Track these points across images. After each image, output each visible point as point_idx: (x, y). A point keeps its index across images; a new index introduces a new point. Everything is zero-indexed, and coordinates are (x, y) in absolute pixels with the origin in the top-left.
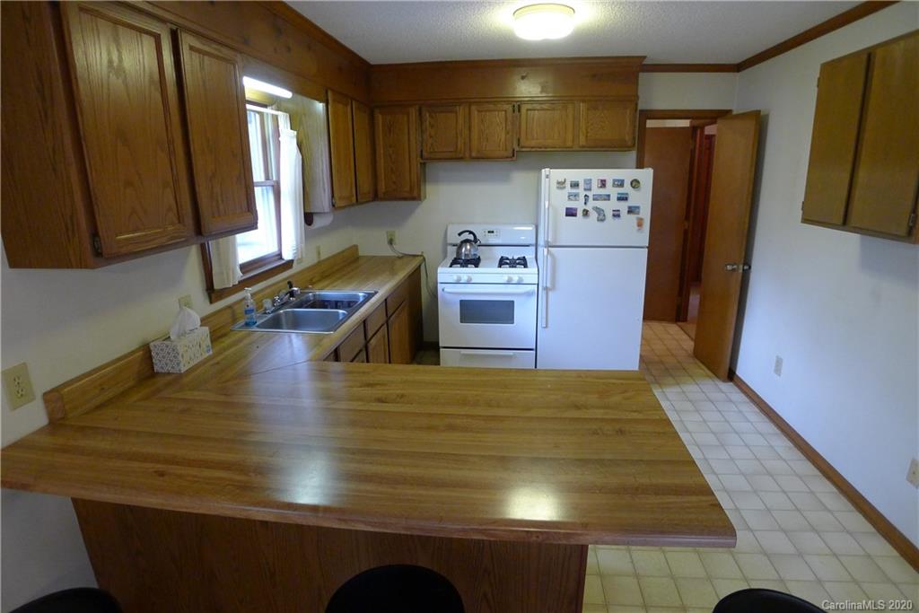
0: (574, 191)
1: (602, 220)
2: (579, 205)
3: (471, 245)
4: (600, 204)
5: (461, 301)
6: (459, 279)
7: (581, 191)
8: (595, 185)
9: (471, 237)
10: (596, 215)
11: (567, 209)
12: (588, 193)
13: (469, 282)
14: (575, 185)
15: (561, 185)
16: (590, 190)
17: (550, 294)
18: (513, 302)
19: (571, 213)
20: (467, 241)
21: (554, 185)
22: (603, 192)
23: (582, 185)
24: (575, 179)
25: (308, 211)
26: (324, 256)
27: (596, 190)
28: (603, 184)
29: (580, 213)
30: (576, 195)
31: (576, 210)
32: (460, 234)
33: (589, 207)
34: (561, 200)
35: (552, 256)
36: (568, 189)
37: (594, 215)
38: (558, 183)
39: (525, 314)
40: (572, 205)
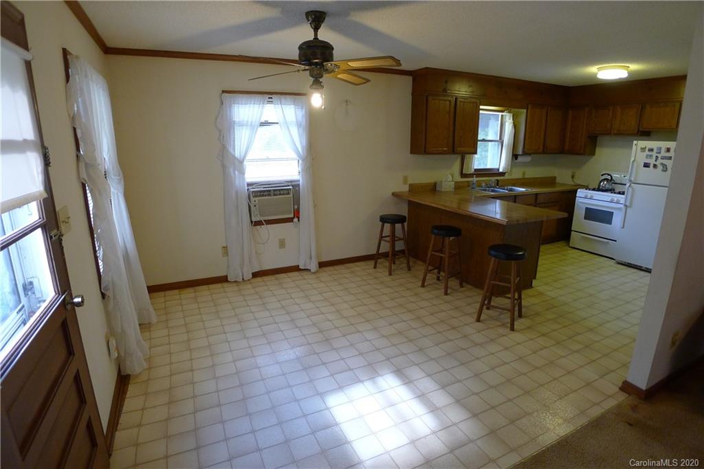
0: (650, 153)
1: (665, 171)
2: (652, 161)
3: (607, 182)
4: (665, 162)
5: (586, 208)
6: (587, 196)
7: (654, 154)
8: (663, 150)
9: (609, 177)
10: (662, 167)
11: (645, 163)
12: (658, 155)
13: (591, 198)
14: (651, 150)
15: (643, 149)
16: (660, 153)
17: (628, 209)
18: (613, 213)
19: (646, 165)
20: (606, 179)
21: (639, 149)
22: (668, 155)
23: (655, 150)
24: (651, 147)
25: (515, 153)
26: (526, 176)
27: (663, 153)
28: (668, 150)
29: (652, 166)
30: (651, 156)
31: (650, 164)
32: (602, 175)
33: (657, 163)
34: (642, 158)
35: (633, 189)
36: (647, 152)
37: (660, 167)
38: (641, 148)
39: (617, 219)
40: (647, 161)
